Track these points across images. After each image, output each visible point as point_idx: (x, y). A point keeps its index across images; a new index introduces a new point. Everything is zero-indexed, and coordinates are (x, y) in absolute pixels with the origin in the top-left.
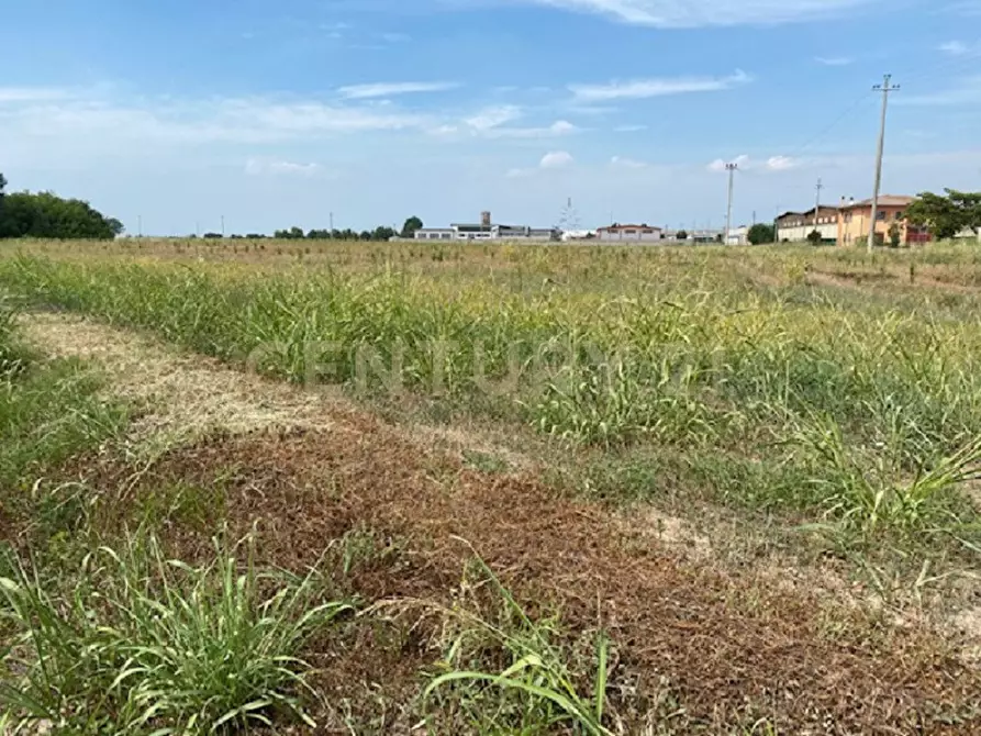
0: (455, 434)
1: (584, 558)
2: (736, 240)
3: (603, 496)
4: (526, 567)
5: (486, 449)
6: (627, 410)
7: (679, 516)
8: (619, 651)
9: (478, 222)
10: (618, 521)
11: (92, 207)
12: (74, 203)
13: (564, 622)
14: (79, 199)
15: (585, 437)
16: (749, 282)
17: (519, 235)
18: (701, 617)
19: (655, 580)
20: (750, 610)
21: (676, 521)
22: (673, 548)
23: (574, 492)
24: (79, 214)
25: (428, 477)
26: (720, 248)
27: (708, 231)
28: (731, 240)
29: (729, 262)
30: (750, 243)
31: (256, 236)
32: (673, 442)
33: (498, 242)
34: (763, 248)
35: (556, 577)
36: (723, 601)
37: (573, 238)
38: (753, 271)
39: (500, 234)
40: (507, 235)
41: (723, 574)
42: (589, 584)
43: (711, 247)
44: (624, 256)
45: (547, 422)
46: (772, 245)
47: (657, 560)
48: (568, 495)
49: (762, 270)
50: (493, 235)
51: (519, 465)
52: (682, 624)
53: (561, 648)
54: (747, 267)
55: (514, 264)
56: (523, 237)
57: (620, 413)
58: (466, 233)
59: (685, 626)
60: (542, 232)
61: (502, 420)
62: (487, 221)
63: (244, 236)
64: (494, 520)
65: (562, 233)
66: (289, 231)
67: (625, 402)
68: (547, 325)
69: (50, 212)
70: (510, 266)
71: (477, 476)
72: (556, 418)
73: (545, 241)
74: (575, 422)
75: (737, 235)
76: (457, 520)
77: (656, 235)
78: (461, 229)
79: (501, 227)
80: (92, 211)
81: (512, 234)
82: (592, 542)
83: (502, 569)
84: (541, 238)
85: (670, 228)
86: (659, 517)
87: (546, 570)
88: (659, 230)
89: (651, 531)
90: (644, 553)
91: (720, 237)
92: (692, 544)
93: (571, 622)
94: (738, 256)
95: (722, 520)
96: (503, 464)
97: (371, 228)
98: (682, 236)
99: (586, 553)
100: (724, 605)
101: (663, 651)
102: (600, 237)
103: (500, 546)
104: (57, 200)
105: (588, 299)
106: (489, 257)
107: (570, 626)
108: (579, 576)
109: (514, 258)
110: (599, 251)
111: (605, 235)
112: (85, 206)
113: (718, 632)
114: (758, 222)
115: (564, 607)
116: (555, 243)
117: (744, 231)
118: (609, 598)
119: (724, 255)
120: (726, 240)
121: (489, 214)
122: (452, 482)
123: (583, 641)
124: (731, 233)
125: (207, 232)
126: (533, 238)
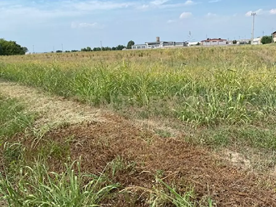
0: (151, 122)
1: (201, 168)
2: (256, 43)
3: (208, 145)
4: (180, 172)
5: (162, 128)
6: (216, 112)
7: (238, 152)
8: (217, 204)
9: (155, 41)
10: (214, 154)
11: (17, 43)
12: (11, 42)
13: (196, 192)
14: (12, 41)
15: (200, 123)
16: (262, 59)
17: (171, 45)
18: (248, 191)
19: (228, 177)
20: (267, 188)
21: (237, 154)
22: (236, 165)
23: (197, 144)
24: (13, 46)
25: (141, 139)
26: (250, 46)
27: (245, 40)
28: (254, 43)
29: (254, 51)
30: (262, 44)
31: (75, 51)
32: (234, 123)
33: (163, 48)
34: (267, 45)
35: (191, 176)
36: (256, 185)
37: (192, 45)
38: (264, 55)
39: (164, 45)
40: (167, 45)
41: (256, 174)
42: (204, 178)
43: (246, 46)
44: (213, 51)
45: (185, 117)
46: (271, 44)
47: (230, 169)
48: (195, 145)
49: (267, 54)
50: (161, 46)
51: (175, 134)
52: (240, 193)
53: (195, 203)
54: (261, 53)
55: (169, 56)
56: (173, 46)
57: (213, 113)
58: (151, 45)
59: (242, 194)
60: (179, 43)
61: (167, 116)
62: (158, 41)
63: (71, 51)
64: (167, 155)
65: (188, 43)
66: (86, 49)
67: (215, 109)
68: (183, 80)
69: (3, 46)
70: (168, 57)
71: (159, 138)
72: (188, 116)
73: (181, 47)
74: (196, 117)
75: (256, 41)
76: (153, 155)
77: (225, 42)
78: (149, 44)
79: (164, 42)
80: (17, 45)
81: (169, 45)
82: (204, 163)
83: (171, 173)
84: (179, 46)
85: (230, 40)
86: (230, 152)
87: (187, 173)
88: (226, 40)
89: (227, 158)
90: (225, 167)
91: (250, 42)
92: (243, 163)
93: (198, 193)
94: (257, 49)
95: (255, 153)
96: (169, 134)
97: (116, 46)
98: (235, 42)
99: (202, 167)
100: (257, 186)
101: (234, 204)
102: (202, 44)
103: (170, 165)
104: (5, 42)
105: (198, 69)
106: (160, 54)
107: (198, 194)
108: (200, 176)
109: (169, 54)
110: (203, 50)
111: (205, 43)
112: (15, 43)
113: (255, 197)
114: (265, 35)
115: (195, 188)
116: (185, 47)
117: (259, 39)
118: (213, 184)
119: (252, 49)
120: (252, 43)
121: (159, 38)
122: (150, 141)
123: (203, 200)
124: (254, 40)
125: (57, 50)
126: (176, 46)
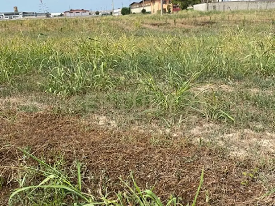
0: (13, 100)
1: (71, 136)
2: (117, 14)
3: (77, 113)
4: (49, 144)
5: (28, 103)
6: (83, 80)
7: (105, 115)
8: (86, 166)
10: (83, 121)
13: (66, 160)
15: (68, 93)
16: (123, 29)
17: (32, 16)
18: (114, 147)
19: (97, 138)
20: (130, 142)
21: (104, 117)
22: (103, 127)
23: (65, 114)
25: (4, 119)
26: (112, 17)
27: (107, 11)
28: (115, 14)
29: (115, 22)
30: (122, 15)
32: (101, 90)
33: (23, 19)
34: (127, 16)
35: (61, 145)
36: (121, 141)
37: (55, 16)
38: (124, 25)
39: (24, 16)
40: (27, 16)
41: (121, 132)
42: (74, 145)
43: (108, 17)
44: (76, 21)
45: (52, 90)
46: (130, 15)
47: (98, 132)
48: (63, 115)
49: (127, 25)
50: (20, 17)
51: (42, 108)
52: (108, 151)
53: (65, 170)
54: (122, 24)
55: (31, 28)
56: (34, 17)
57: (80, 82)
58: (8, 16)
59: (109, 152)
60: (41, 14)
61: (34, 91)
62: (17, 11)
64: (34, 130)
65: (50, 14)
67: (81, 78)
68: (48, 51)
71: (25, 115)
72: (56, 88)
73: (44, 18)
74: (63, 88)
75: (117, 12)
76: (18, 133)
77: (87, 13)
78: (6, 14)
79: (24, 13)
81: (29, 16)
82: (74, 131)
83: (39, 147)
84: (41, 17)
85: (93, 11)
86: (98, 117)
87: (57, 144)
88: (89, 11)
89: (95, 123)
90: (93, 130)
91: (111, 13)
92: (109, 124)
93: (68, 160)
94: (118, 20)
95: (119, 114)
96: (35, 109)
98: (97, 13)
99: (72, 135)
100: (121, 142)
101: (102, 162)
102: (66, 15)
103: (38, 139)
105: (63, 40)
106: (20, 25)
107: (68, 161)
108: (70, 143)
109: (31, 25)
110: (66, 21)
111: (68, 14)
113: (120, 151)
114: (124, 7)
115: (65, 156)
116: (48, 18)
117: (120, 10)
118: (81, 149)
119: (113, 19)
120: (113, 14)
121: (17, 8)
122: (14, 119)
123: (73, 165)
124: (115, 11)
126: (38, 17)
